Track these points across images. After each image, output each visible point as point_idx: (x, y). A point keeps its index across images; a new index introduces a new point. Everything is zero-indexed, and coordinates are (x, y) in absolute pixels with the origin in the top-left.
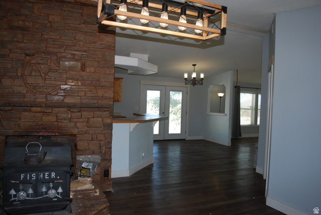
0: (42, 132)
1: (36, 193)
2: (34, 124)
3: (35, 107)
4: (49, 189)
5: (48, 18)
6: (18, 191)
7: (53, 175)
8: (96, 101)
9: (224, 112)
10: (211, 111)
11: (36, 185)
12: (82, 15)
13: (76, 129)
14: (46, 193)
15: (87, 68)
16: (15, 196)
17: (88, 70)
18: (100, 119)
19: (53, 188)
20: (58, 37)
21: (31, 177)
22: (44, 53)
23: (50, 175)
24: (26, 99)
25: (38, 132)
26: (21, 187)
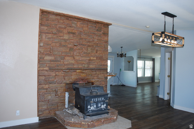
0: (80, 81)
1: (97, 107)
2: (78, 78)
3: (78, 70)
4: (101, 105)
5: (83, 28)
6: (91, 106)
7: (103, 98)
8: (101, 67)
9: (133, 71)
10: (124, 70)
11: (97, 103)
12: (96, 27)
13: (94, 80)
14: (101, 107)
15: (98, 52)
16: (90, 109)
17: (98, 53)
18: (103, 75)
19: (103, 104)
20: (87, 38)
21: (95, 100)
22: (82, 45)
23: (102, 99)
24: (74, 66)
25: (79, 82)
26: (92, 105)
